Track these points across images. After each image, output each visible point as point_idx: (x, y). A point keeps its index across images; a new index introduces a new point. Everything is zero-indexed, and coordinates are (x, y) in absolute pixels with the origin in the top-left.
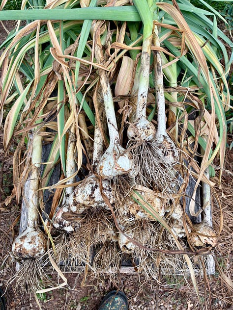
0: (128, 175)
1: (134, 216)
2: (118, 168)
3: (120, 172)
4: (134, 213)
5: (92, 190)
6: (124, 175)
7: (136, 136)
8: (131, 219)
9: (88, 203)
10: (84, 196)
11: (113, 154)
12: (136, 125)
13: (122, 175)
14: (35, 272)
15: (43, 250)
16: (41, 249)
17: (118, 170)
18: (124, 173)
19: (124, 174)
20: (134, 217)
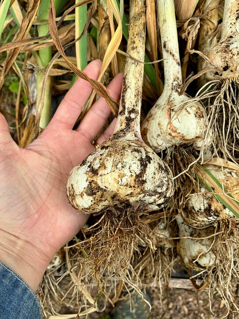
0: (192, 145)
1: (217, 213)
2: (173, 134)
3: (177, 141)
4: (219, 209)
5: (142, 165)
6: (185, 146)
7: (226, 68)
8: (211, 218)
9: (129, 191)
10: (121, 176)
11: (168, 107)
12: (227, 46)
13: (181, 146)
14: (46, 290)
15: (58, 260)
16: (56, 258)
17: (174, 137)
18: (184, 142)
19: (185, 144)
20: (218, 216)
